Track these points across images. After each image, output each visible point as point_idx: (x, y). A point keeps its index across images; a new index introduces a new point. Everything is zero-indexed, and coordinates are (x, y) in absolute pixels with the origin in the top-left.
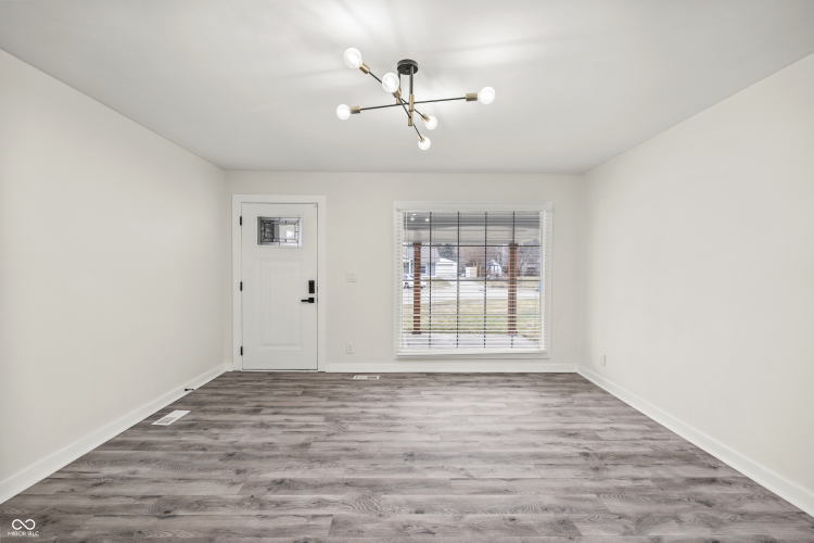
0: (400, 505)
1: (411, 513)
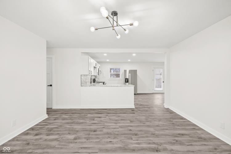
0: (116, 143)
1: (113, 141)
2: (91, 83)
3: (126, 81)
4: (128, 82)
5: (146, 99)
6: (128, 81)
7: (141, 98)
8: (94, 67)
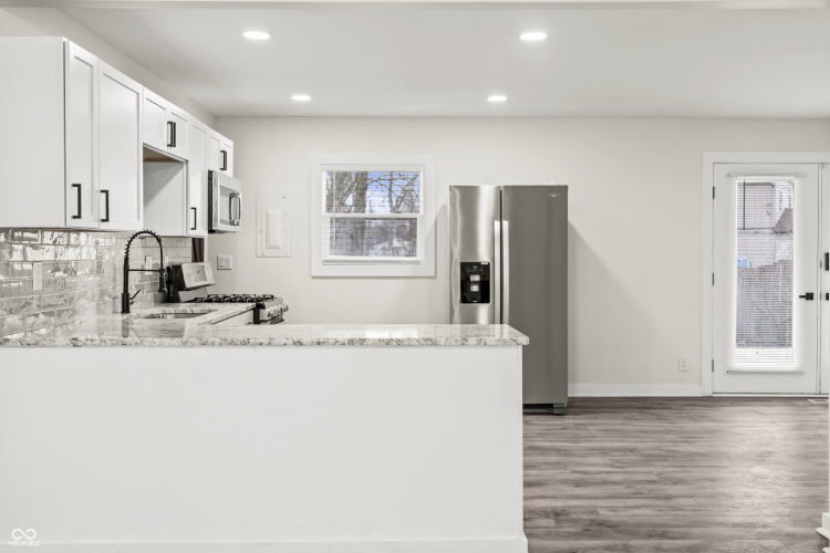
2: (126, 310)
3: (465, 284)
4: (484, 296)
5: (649, 459)
6: (485, 285)
7: (604, 452)
8: (152, 157)
